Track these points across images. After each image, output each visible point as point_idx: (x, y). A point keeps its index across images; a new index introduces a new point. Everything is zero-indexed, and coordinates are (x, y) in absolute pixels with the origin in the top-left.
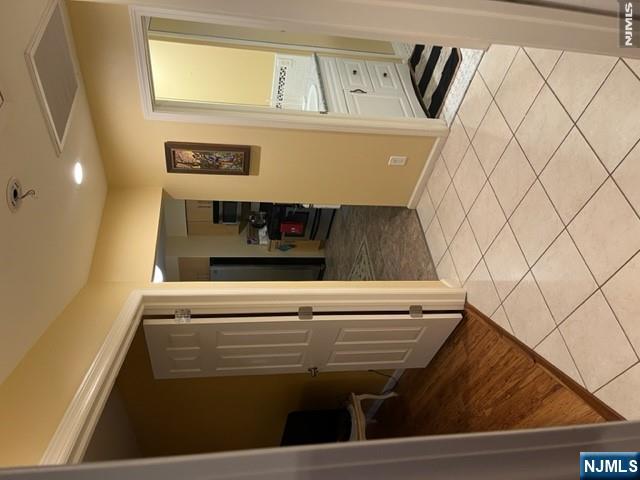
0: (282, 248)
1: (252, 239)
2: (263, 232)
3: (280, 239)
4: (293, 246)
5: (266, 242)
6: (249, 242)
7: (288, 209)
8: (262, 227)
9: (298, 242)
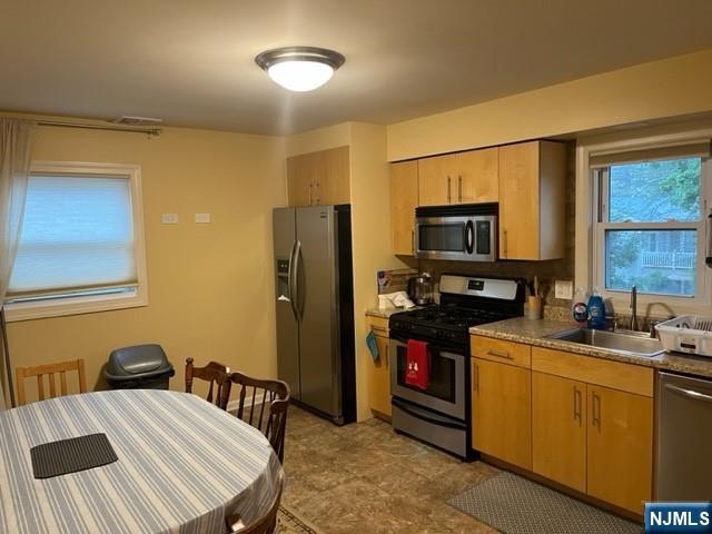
0: (372, 338)
1: (387, 281)
2: (402, 300)
3: (392, 336)
4: (377, 360)
5: (382, 306)
6: (381, 275)
7: (459, 360)
8: (412, 298)
9: (387, 372)
